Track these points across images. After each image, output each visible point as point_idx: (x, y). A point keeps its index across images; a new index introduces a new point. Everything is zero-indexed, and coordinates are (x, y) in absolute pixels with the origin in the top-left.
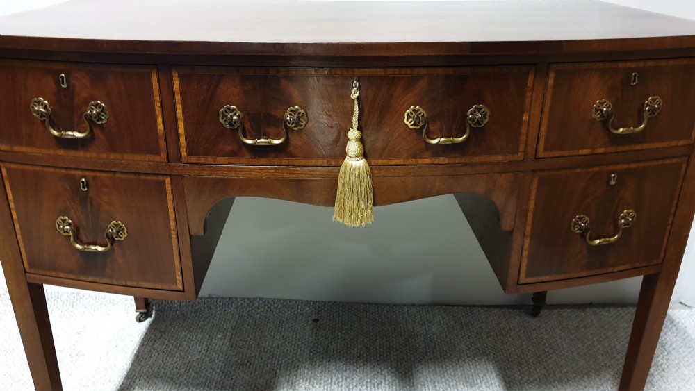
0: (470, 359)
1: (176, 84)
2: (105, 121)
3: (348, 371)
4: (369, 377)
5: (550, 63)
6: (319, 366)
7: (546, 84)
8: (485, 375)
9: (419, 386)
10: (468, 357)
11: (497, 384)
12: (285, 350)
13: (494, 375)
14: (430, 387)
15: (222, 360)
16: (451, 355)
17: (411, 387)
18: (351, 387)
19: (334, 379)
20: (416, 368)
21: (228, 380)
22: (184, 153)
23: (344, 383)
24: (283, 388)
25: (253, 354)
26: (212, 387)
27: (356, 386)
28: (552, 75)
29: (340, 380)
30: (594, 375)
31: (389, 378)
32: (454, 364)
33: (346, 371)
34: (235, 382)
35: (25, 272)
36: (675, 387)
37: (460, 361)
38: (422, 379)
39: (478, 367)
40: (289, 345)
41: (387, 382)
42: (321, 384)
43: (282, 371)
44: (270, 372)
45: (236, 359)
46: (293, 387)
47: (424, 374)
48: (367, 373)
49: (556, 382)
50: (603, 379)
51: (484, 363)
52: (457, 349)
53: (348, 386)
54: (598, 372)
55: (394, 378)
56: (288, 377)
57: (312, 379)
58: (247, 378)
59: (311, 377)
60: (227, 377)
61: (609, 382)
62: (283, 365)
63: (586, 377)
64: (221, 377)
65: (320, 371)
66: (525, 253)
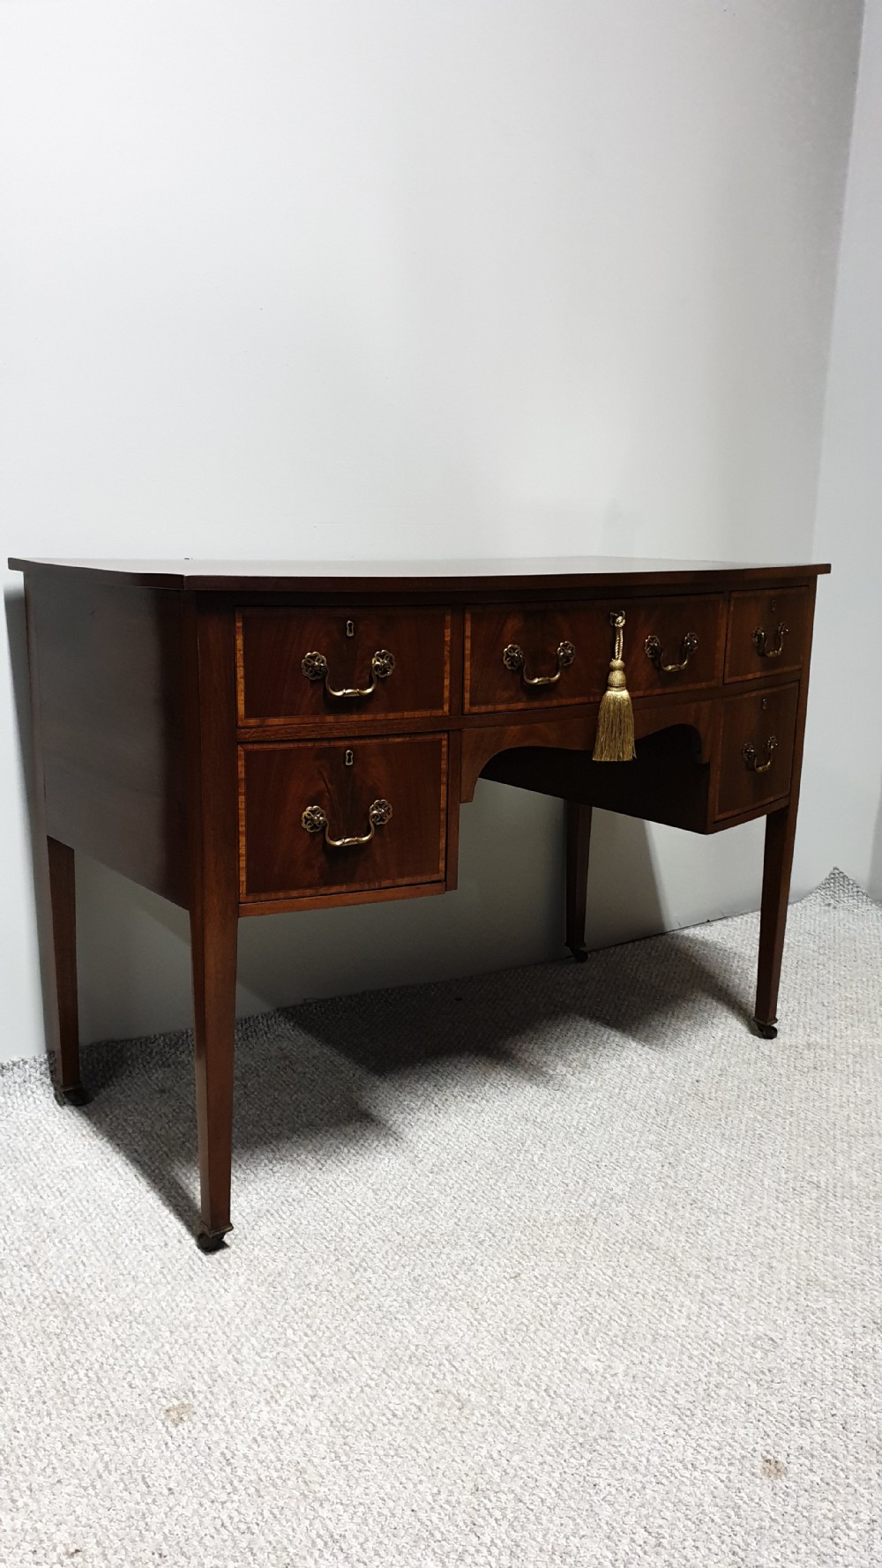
1: (468, 627)
2: (389, 674)
5: (731, 591)
7: (728, 611)
22: (467, 703)
35: (240, 903)
66: (718, 786)
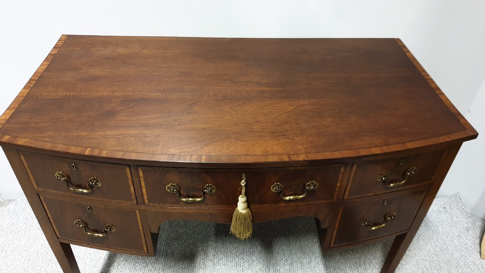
0: (304, 235)
1: (141, 174)
2: (100, 186)
3: (236, 244)
4: (248, 247)
5: (355, 162)
6: (220, 239)
7: (351, 170)
8: (312, 246)
9: (275, 253)
10: (304, 233)
11: (318, 252)
12: (201, 229)
13: (317, 246)
14: (282, 254)
15: (166, 236)
16: (294, 232)
17: (271, 254)
18: (238, 254)
19: (229, 249)
20: (274, 241)
21: (169, 250)
22: (146, 201)
23: (234, 252)
24: (200, 255)
25: (183, 232)
26: (161, 255)
27: (241, 253)
28: (354, 168)
29: (232, 249)
30: (372, 246)
31: (259, 248)
32: (295, 238)
33: (235, 243)
34: (173, 251)
35: (58, 238)
36: (414, 254)
37: (299, 236)
38: (277, 249)
39: (309, 240)
40: (203, 224)
41: (258, 251)
42: (221, 252)
43: (200, 243)
44: (193, 244)
45: (173, 235)
46: (206, 254)
47: (279, 245)
48: (247, 245)
49: (351, 251)
50: (376, 248)
51: (312, 237)
52: (298, 228)
53: (236, 254)
54: (374, 244)
55: (262, 248)
56: (203, 247)
57: (216, 249)
58: (180, 248)
59: (215, 248)
60: (169, 247)
61: (379, 251)
62: (200, 239)
63: (367, 247)
64: (165, 248)
65: (221, 243)
66: (334, 236)
